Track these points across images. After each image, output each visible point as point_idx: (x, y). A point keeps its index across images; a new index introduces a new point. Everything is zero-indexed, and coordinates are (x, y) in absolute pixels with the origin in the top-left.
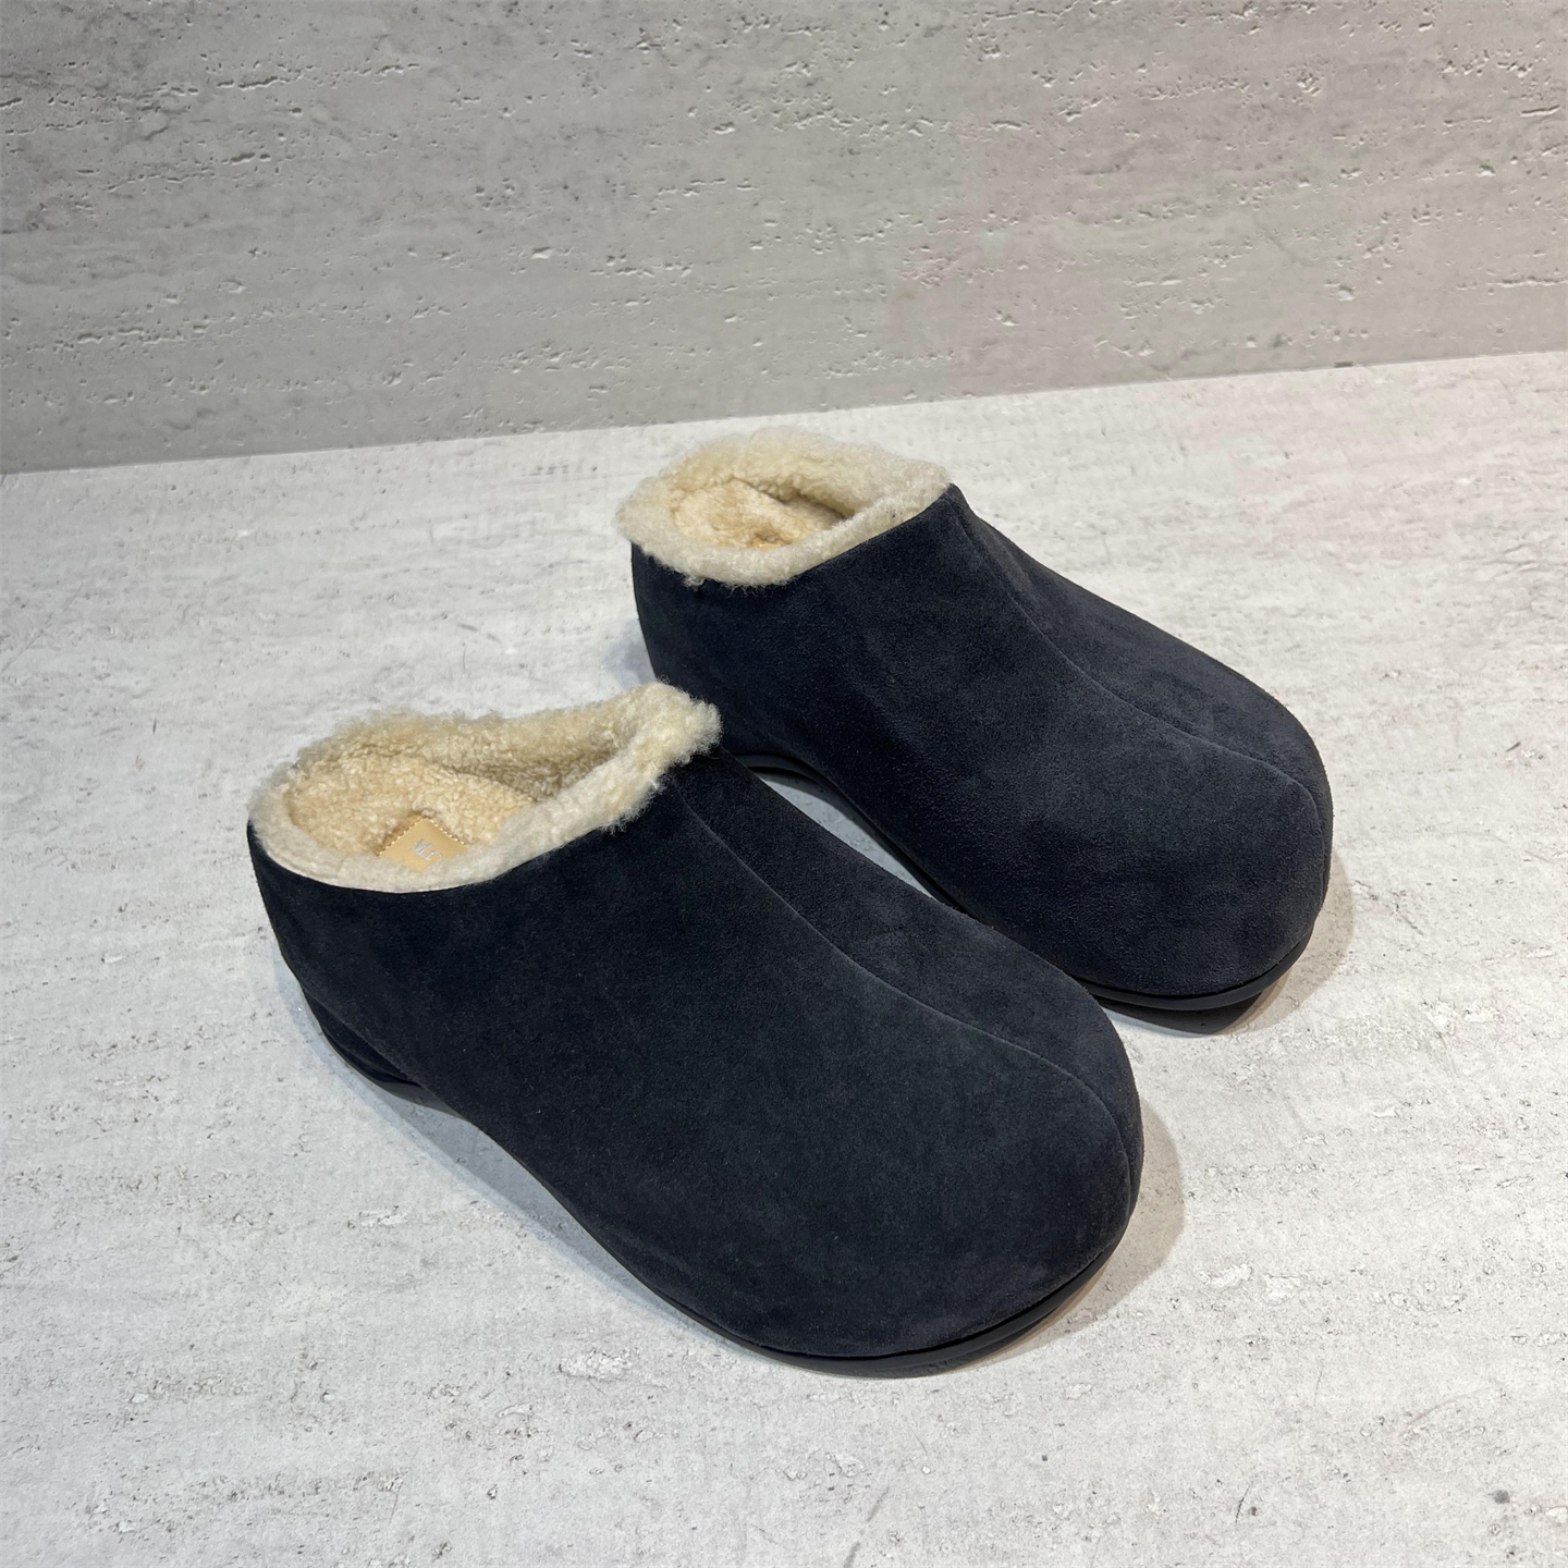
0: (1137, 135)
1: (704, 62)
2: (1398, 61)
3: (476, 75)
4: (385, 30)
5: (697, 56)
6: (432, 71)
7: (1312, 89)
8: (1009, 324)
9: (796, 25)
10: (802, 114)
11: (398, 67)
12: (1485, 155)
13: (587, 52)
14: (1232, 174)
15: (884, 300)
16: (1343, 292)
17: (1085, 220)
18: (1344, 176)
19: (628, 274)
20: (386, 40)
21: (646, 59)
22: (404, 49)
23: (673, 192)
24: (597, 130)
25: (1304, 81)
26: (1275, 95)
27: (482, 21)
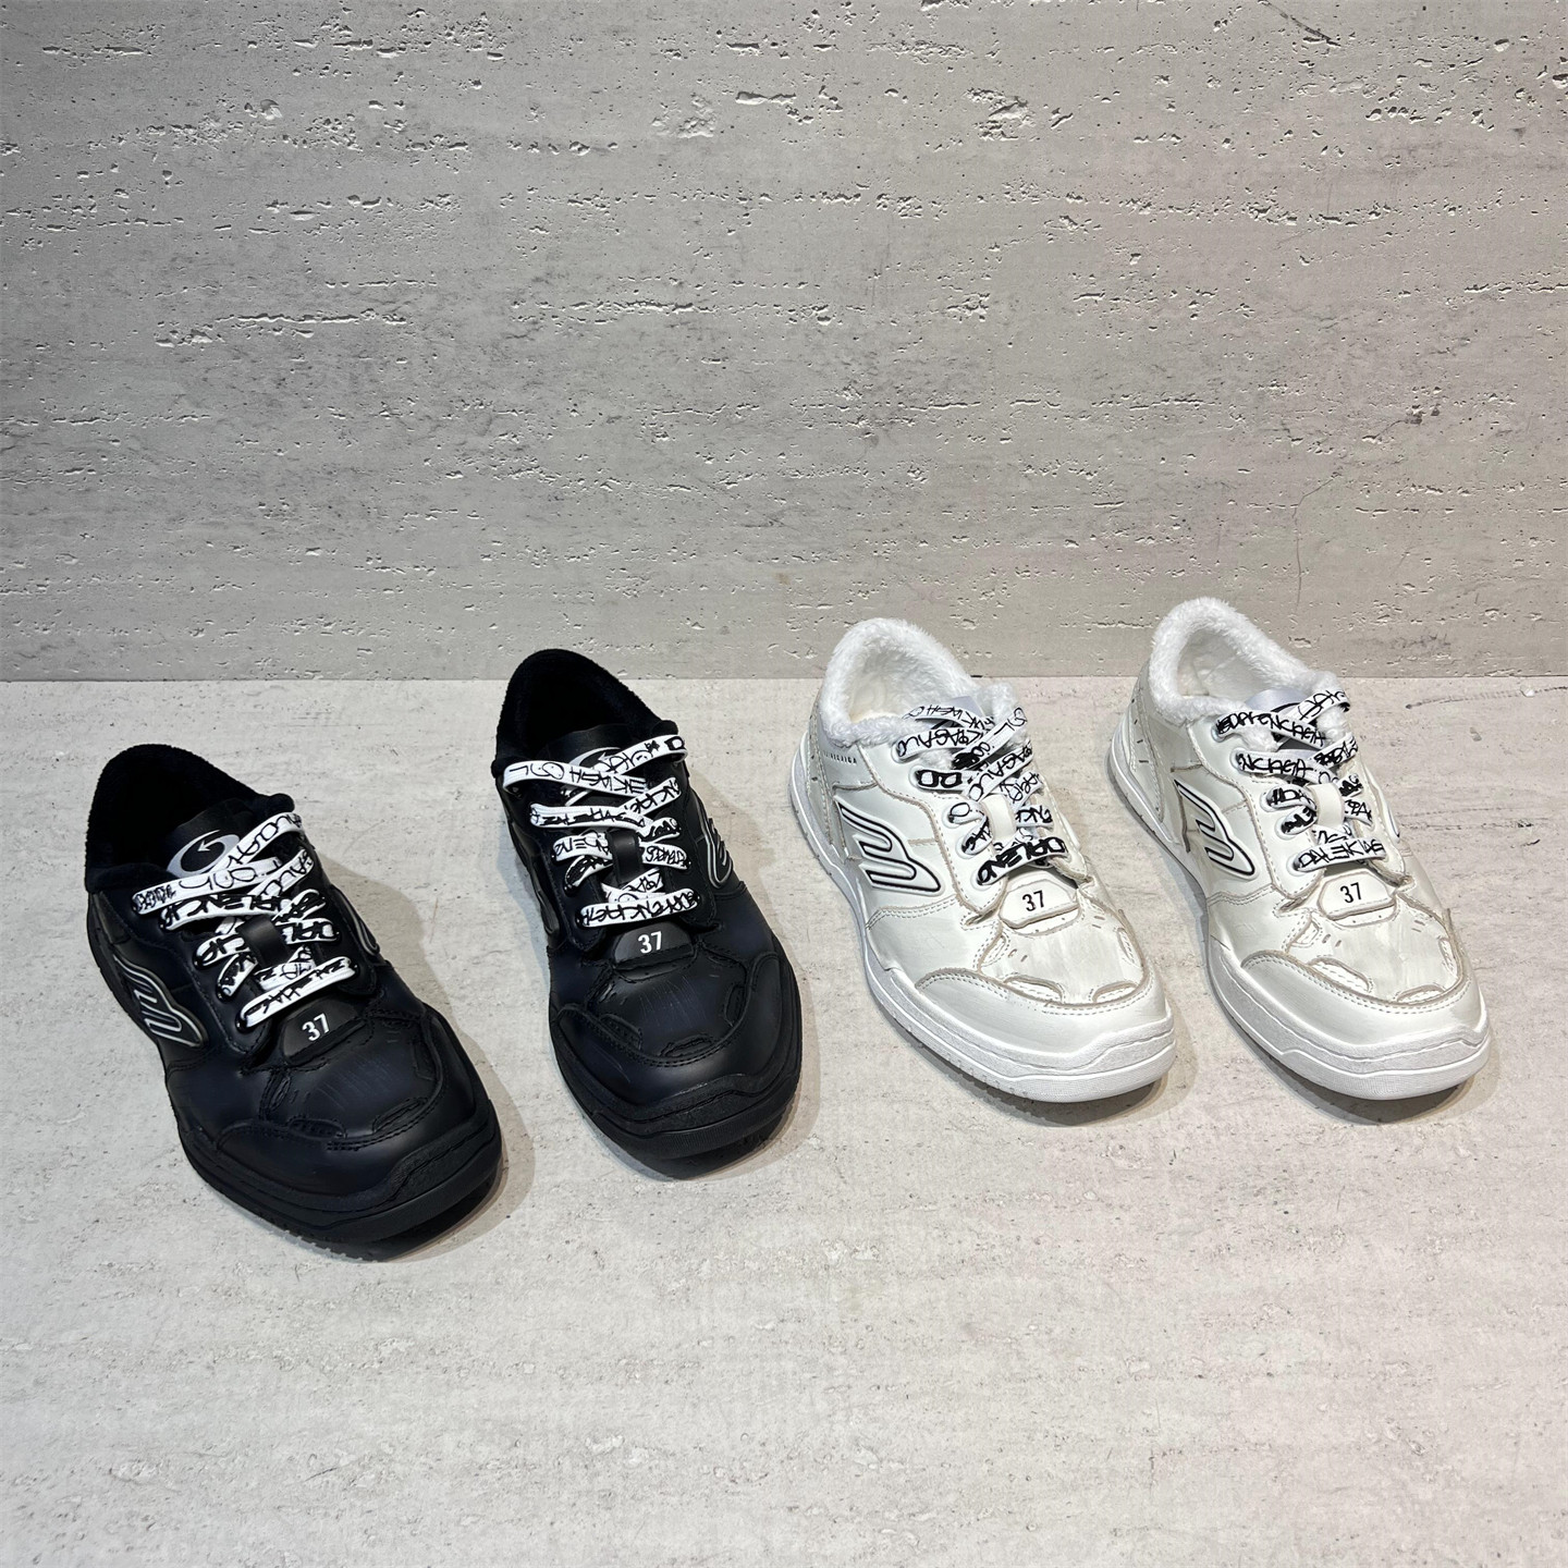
0: (784, 502)
1: (434, 429)
2: (987, 463)
3: (254, 426)
4: (182, 392)
5: (428, 424)
6: (220, 421)
7: (920, 478)
8: (697, 628)
9: (505, 408)
10: (515, 469)
11: (193, 416)
12: (1069, 534)
13: (340, 415)
14: (863, 534)
15: (593, 604)
16: (966, 623)
17: (750, 559)
18: (955, 540)
19: (384, 571)
20: (183, 399)
21: (388, 424)
22: (198, 405)
23: (417, 516)
24: (352, 469)
25: (913, 472)
26: (891, 482)
27: (257, 390)
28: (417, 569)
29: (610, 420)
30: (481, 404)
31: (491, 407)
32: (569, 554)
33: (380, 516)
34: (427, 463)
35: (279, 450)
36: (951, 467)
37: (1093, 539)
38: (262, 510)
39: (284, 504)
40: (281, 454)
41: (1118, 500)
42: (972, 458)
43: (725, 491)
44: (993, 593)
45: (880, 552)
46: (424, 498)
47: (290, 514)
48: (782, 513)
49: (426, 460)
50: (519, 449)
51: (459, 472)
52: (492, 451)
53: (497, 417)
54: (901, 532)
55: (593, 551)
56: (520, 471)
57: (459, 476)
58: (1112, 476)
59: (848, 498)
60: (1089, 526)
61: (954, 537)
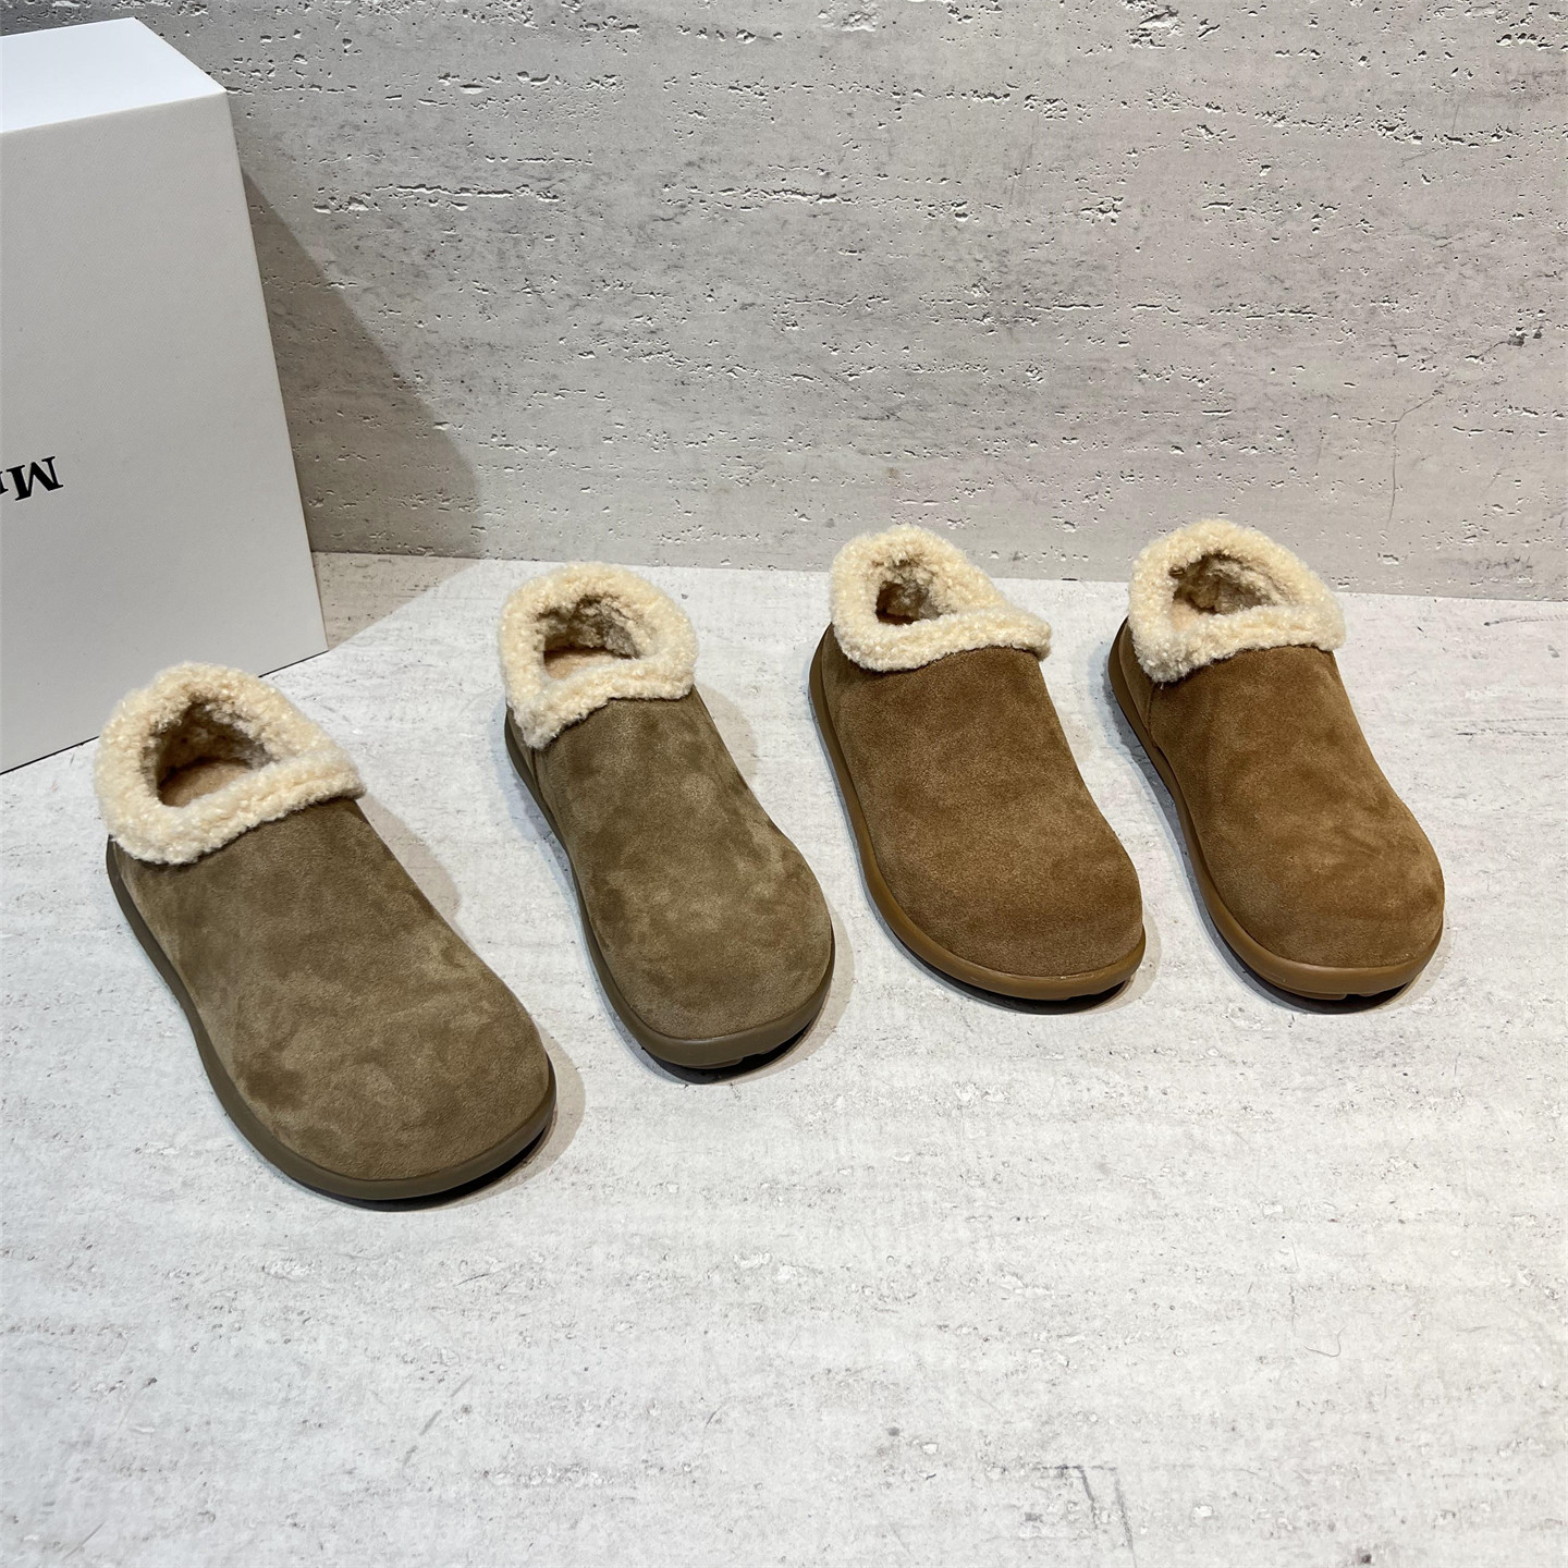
28: (540, 448)
29: (744, 307)
30: (621, 286)
31: (631, 288)
32: (688, 439)
33: (511, 392)
34: (561, 342)
35: (420, 322)
36: (1069, 368)
37: (1199, 446)
38: (395, 381)
39: (418, 376)
40: (421, 326)
41: (1226, 408)
42: (1091, 360)
43: (847, 383)
44: (1096, 497)
45: (990, 451)
46: (555, 376)
47: (423, 387)
48: (899, 407)
49: (561, 339)
50: (652, 332)
51: (591, 352)
52: (626, 333)
53: (636, 298)
54: (1012, 431)
55: (712, 438)
56: (651, 354)
57: (591, 356)
58: (1223, 384)
59: (966, 395)
60: (1196, 432)
61: (1064, 438)
